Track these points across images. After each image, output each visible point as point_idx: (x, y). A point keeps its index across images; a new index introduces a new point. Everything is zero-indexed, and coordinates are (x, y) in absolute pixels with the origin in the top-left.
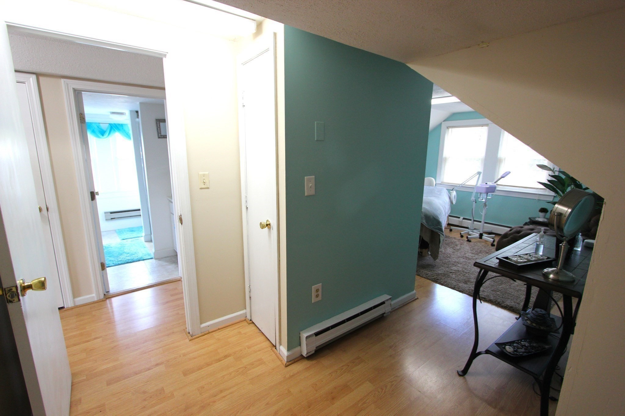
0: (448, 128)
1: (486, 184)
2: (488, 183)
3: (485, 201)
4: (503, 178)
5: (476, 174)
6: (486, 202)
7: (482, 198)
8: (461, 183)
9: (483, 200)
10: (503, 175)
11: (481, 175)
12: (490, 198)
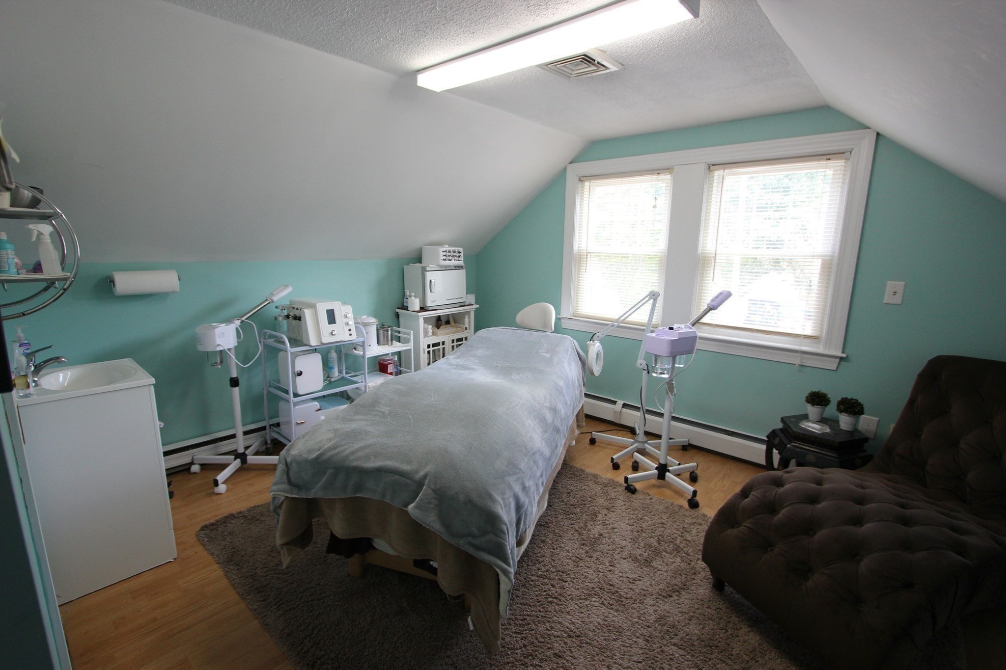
0: (582, 179)
1: (671, 329)
2: (675, 327)
3: (669, 378)
4: (712, 311)
5: (647, 299)
6: (672, 380)
7: (662, 369)
8: (615, 316)
9: (663, 376)
10: (713, 303)
11: (660, 300)
12: (682, 366)
